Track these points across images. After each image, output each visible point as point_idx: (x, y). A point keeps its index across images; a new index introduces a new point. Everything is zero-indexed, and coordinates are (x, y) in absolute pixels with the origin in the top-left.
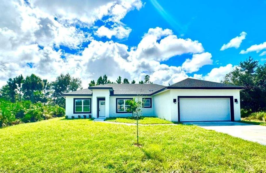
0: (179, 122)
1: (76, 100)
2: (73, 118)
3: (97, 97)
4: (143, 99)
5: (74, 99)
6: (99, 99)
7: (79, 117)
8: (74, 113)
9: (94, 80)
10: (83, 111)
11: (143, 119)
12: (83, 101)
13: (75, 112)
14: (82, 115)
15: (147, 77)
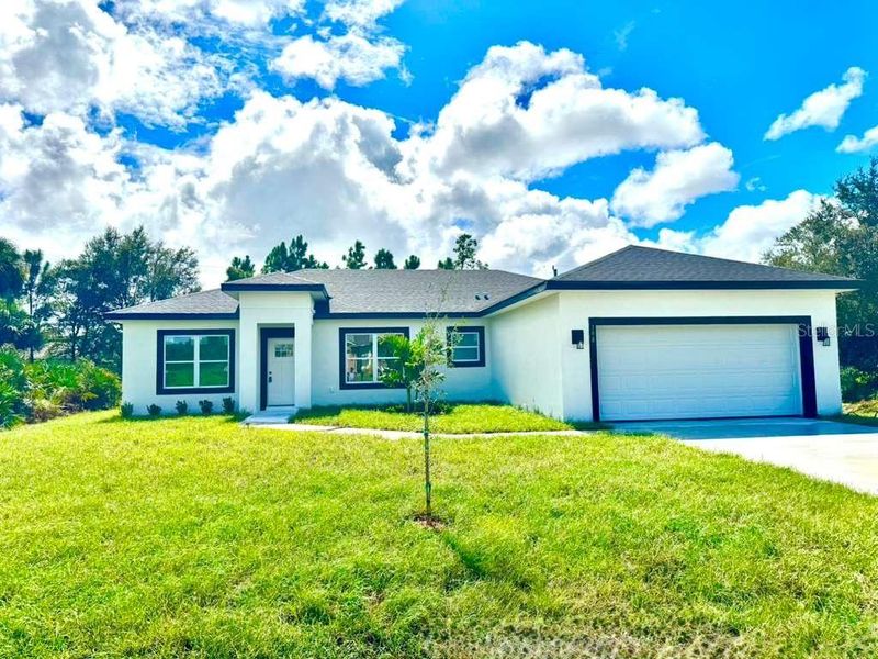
0: (597, 421)
1: (169, 339)
2: (155, 413)
3: (258, 325)
4: (450, 329)
5: (161, 334)
6: (267, 333)
7: (182, 411)
8: (160, 391)
9: (247, 257)
10: (196, 385)
11: (448, 412)
12: (197, 340)
13: (165, 387)
14: (193, 401)
15: (467, 241)
